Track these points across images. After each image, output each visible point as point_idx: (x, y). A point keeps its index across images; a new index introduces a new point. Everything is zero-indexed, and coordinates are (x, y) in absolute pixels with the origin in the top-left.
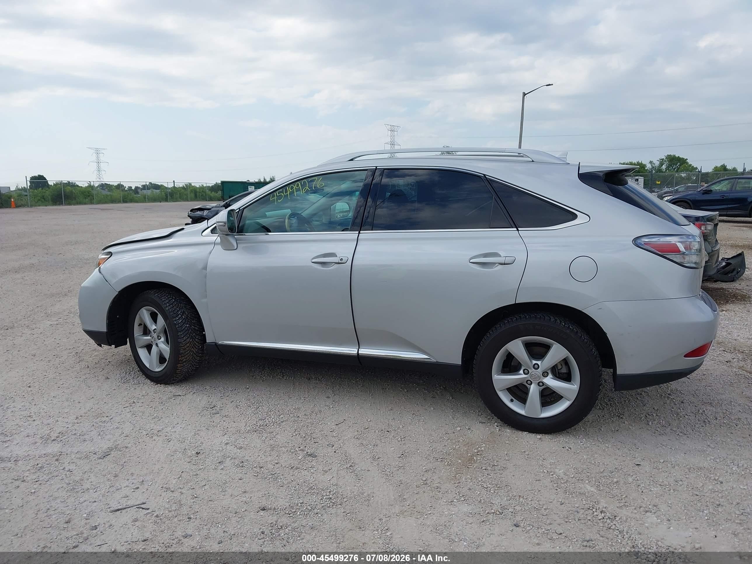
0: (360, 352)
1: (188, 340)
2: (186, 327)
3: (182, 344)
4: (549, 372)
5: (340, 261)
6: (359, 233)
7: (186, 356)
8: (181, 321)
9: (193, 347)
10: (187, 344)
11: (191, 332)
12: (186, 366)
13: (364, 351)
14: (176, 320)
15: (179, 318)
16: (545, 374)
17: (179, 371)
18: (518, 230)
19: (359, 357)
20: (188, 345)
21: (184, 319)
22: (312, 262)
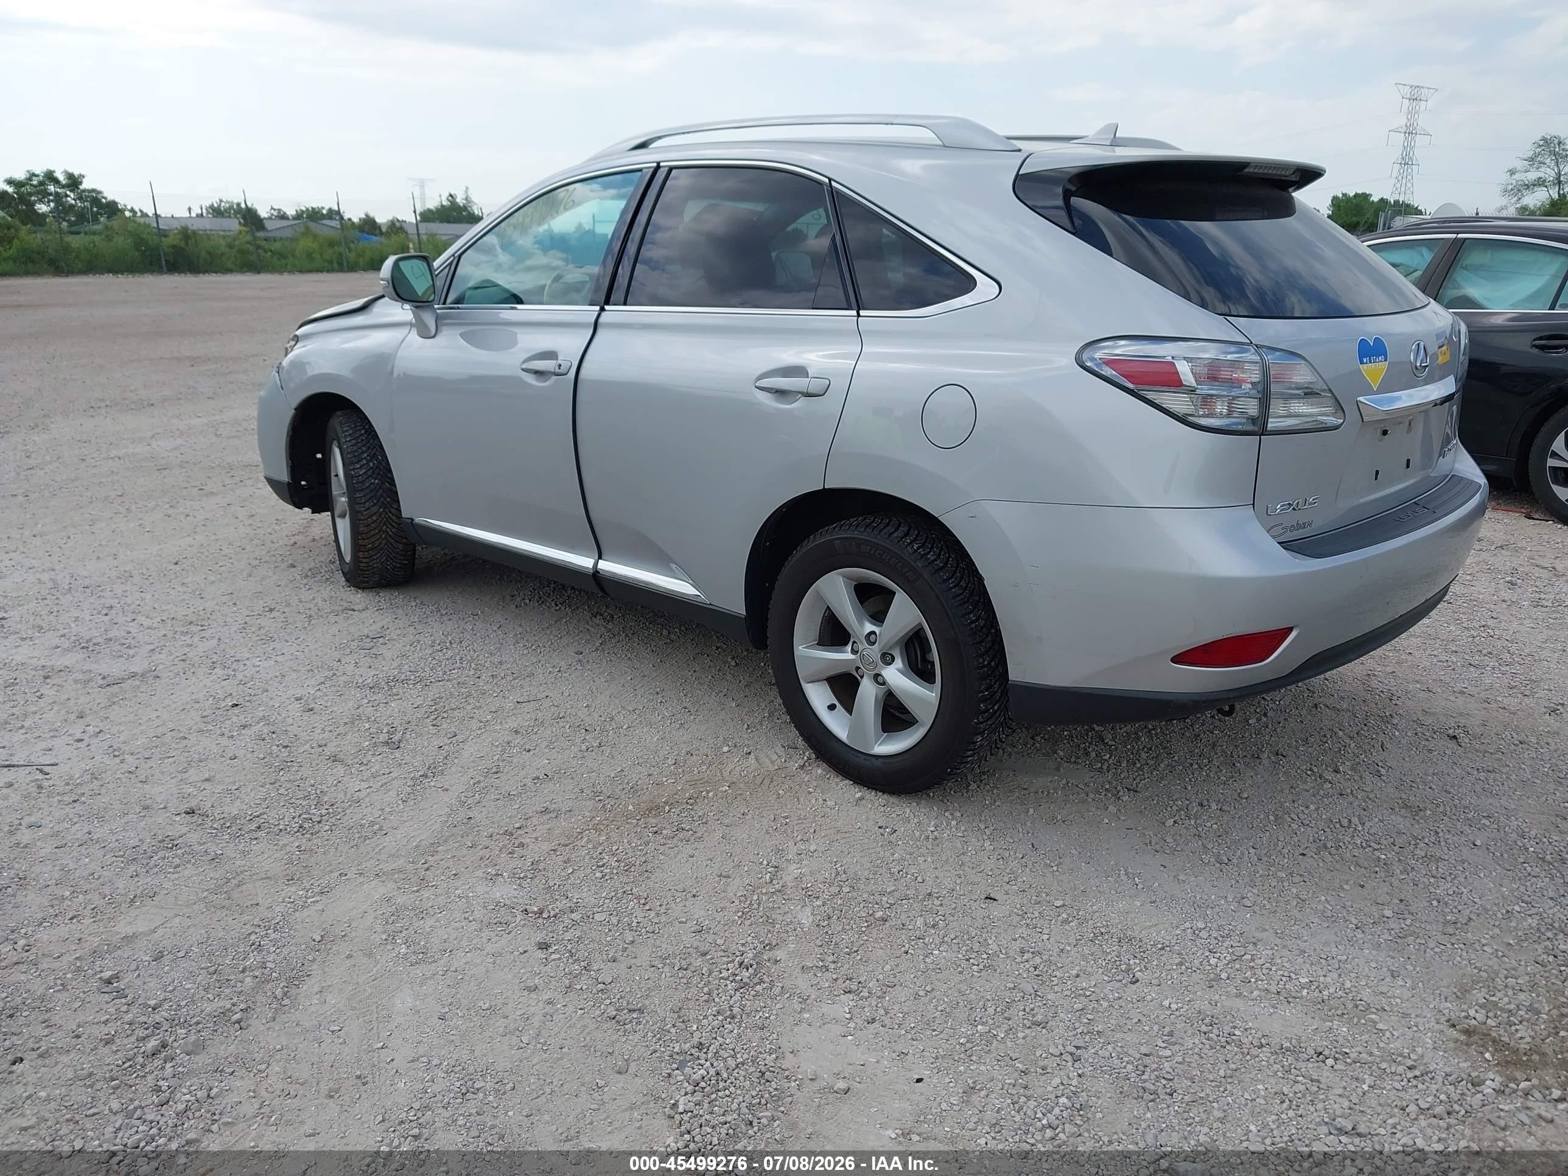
0: (600, 566)
1: (375, 509)
2: (373, 483)
3: (362, 515)
4: (896, 653)
5: (557, 370)
6: (602, 309)
7: (372, 540)
8: (363, 471)
9: (385, 524)
10: (372, 516)
11: (381, 496)
12: (375, 557)
13: (605, 565)
14: (354, 469)
15: (361, 466)
16: (887, 659)
17: (364, 565)
18: (859, 315)
19: (596, 575)
20: (374, 518)
21: (371, 468)
22: (523, 370)
